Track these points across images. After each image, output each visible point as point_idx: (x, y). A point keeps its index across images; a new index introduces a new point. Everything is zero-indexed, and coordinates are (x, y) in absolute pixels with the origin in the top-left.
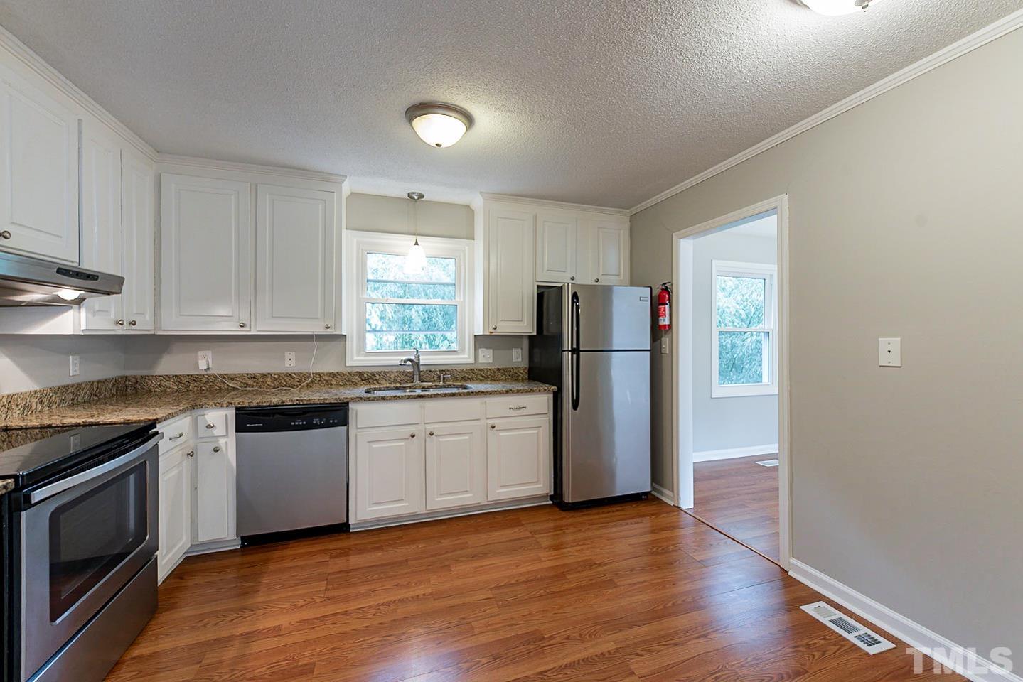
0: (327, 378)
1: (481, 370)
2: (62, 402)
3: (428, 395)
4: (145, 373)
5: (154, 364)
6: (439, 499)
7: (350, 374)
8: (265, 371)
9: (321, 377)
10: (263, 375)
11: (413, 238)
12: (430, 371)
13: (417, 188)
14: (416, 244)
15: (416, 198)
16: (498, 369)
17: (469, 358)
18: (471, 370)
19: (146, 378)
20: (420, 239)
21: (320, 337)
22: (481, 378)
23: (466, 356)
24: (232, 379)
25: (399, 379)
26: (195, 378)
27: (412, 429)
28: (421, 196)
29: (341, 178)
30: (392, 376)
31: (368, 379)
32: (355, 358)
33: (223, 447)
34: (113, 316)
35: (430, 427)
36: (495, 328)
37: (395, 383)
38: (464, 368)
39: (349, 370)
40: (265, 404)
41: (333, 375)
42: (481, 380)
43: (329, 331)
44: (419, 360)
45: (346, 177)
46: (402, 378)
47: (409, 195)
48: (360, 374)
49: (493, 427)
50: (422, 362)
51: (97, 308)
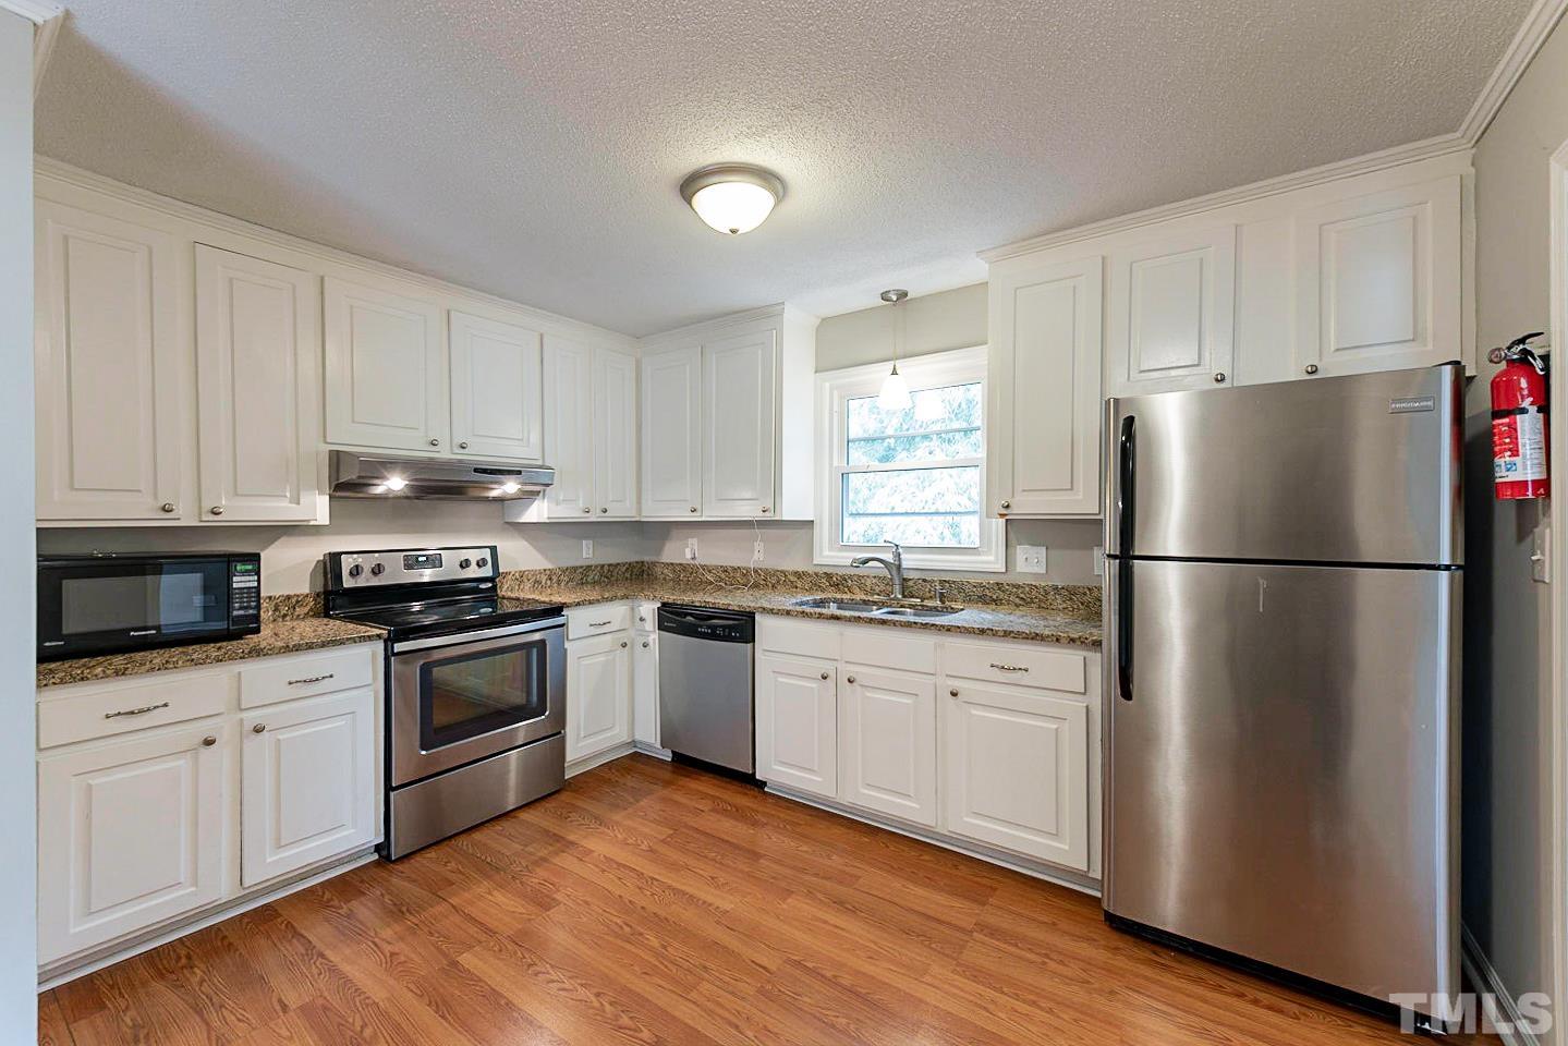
0: (792, 578)
1: (1018, 586)
2: (571, 580)
3: (845, 617)
4: (654, 559)
5: (659, 551)
6: (866, 791)
7: (816, 574)
8: (735, 565)
9: (786, 576)
10: (735, 569)
11: (889, 366)
12: (924, 580)
13: (893, 281)
14: (894, 373)
15: (894, 298)
16: (1056, 588)
17: (996, 562)
18: (998, 584)
19: (654, 564)
20: (899, 364)
21: (762, 524)
22: (1017, 601)
23: (991, 558)
24: (710, 572)
25: (877, 589)
26: (684, 567)
27: (828, 668)
28: (903, 295)
29: (778, 307)
30: (868, 582)
31: (838, 585)
32: (826, 553)
33: (651, 644)
34: (581, 505)
35: (853, 670)
36: (1008, 507)
37: (872, 595)
38: (983, 580)
39: (818, 570)
40: (698, 604)
41: (798, 575)
42: (1017, 606)
43: (769, 516)
44: (900, 559)
45: (783, 303)
46: (882, 587)
47: (885, 296)
48: (829, 576)
49: (954, 694)
50: (905, 564)
51: (561, 498)
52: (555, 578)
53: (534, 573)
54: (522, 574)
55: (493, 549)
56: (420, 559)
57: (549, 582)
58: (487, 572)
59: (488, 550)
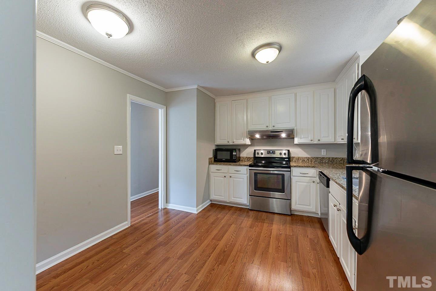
51: (302, 137)
52: (310, 160)
53: (303, 158)
54: (299, 158)
55: (289, 151)
56: (271, 152)
57: (308, 161)
58: (287, 156)
59: (287, 151)
